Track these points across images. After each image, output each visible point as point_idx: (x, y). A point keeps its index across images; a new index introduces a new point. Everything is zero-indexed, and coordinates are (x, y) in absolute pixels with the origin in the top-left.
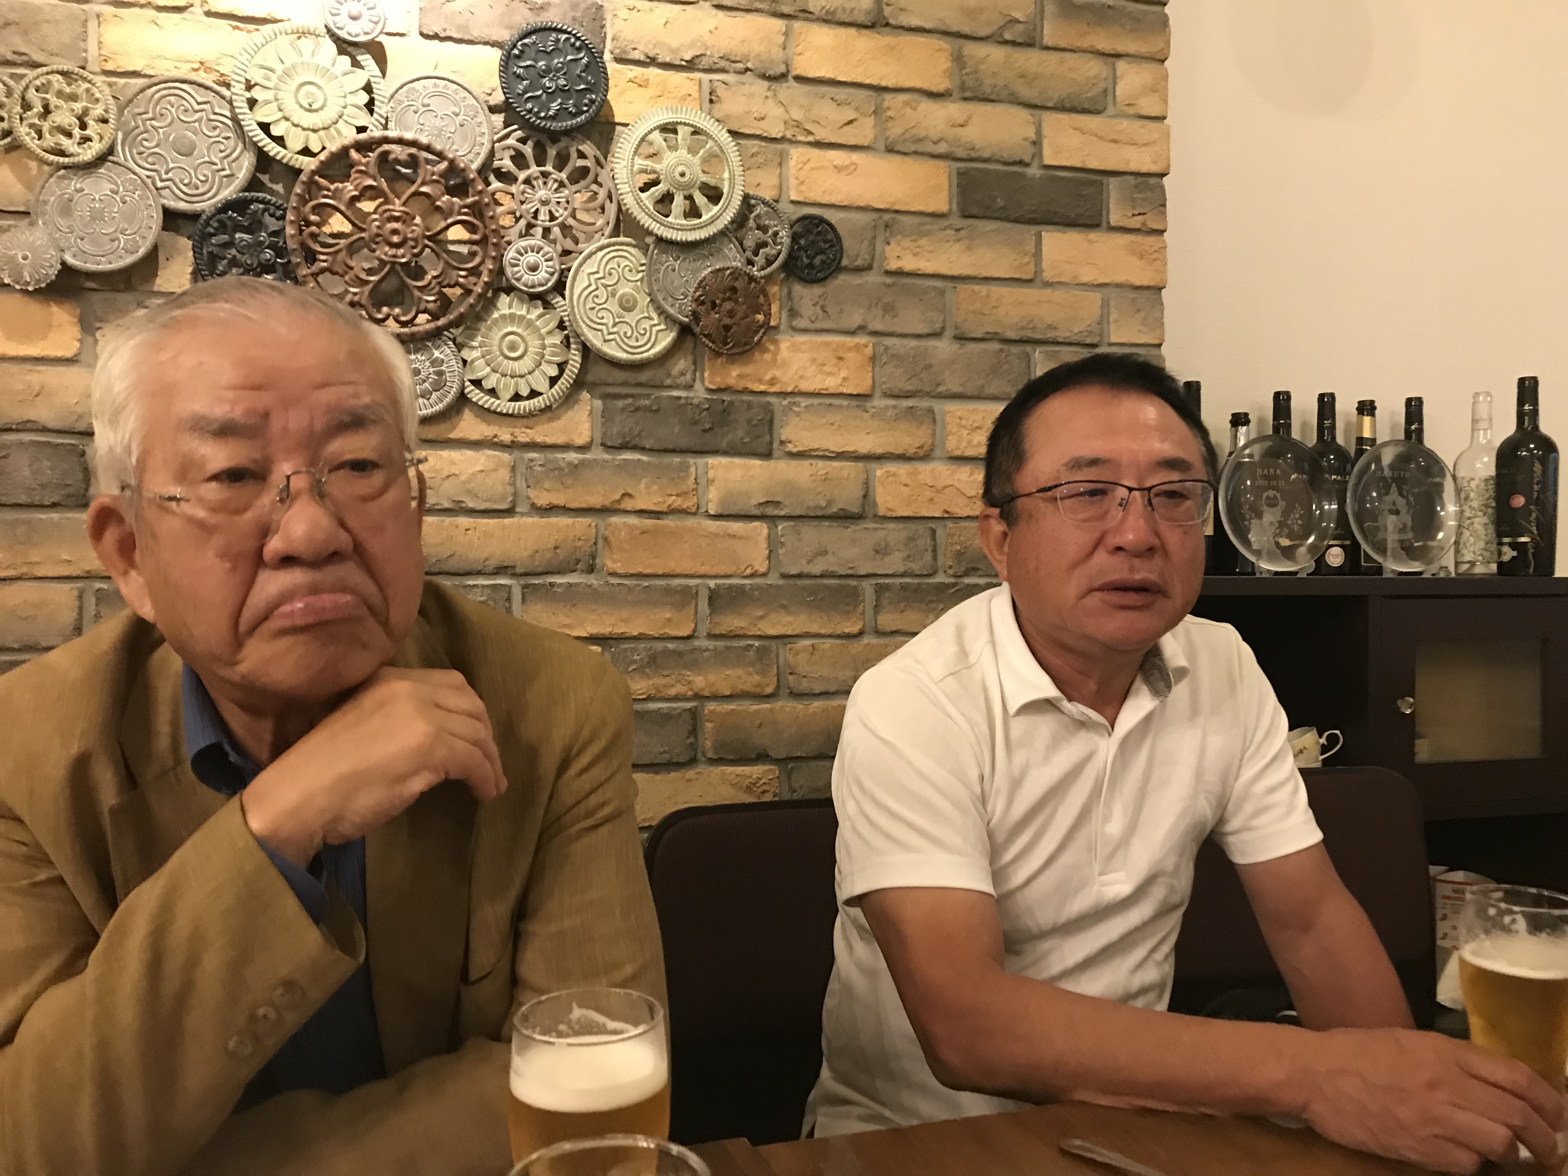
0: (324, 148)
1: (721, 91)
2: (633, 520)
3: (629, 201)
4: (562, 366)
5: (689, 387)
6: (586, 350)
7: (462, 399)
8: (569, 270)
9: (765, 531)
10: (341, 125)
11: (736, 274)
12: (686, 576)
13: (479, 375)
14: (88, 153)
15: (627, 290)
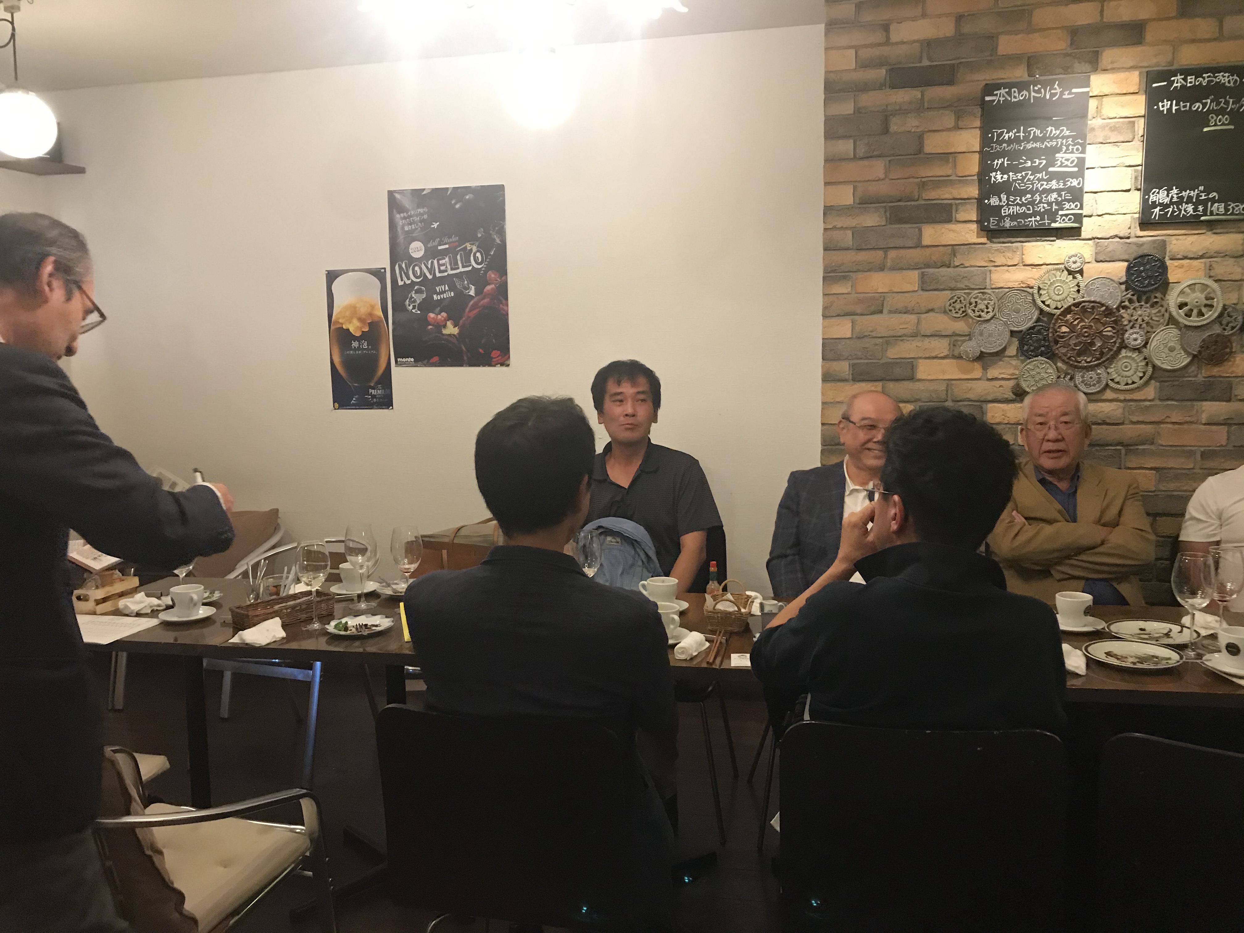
0: (1062, 307)
1: (1214, 265)
2: (1170, 426)
3: (1174, 314)
4: (1144, 373)
5: (1196, 376)
6: (1154, 367)
7: (1107, 385)
8: (1150, 338)
9: (1226, 429)
10: (1068, 298)
11: (1218, 335)
12: (1190, 446)
13: (1114, 377)
14: (989, 316)
15: (1172, 344)
